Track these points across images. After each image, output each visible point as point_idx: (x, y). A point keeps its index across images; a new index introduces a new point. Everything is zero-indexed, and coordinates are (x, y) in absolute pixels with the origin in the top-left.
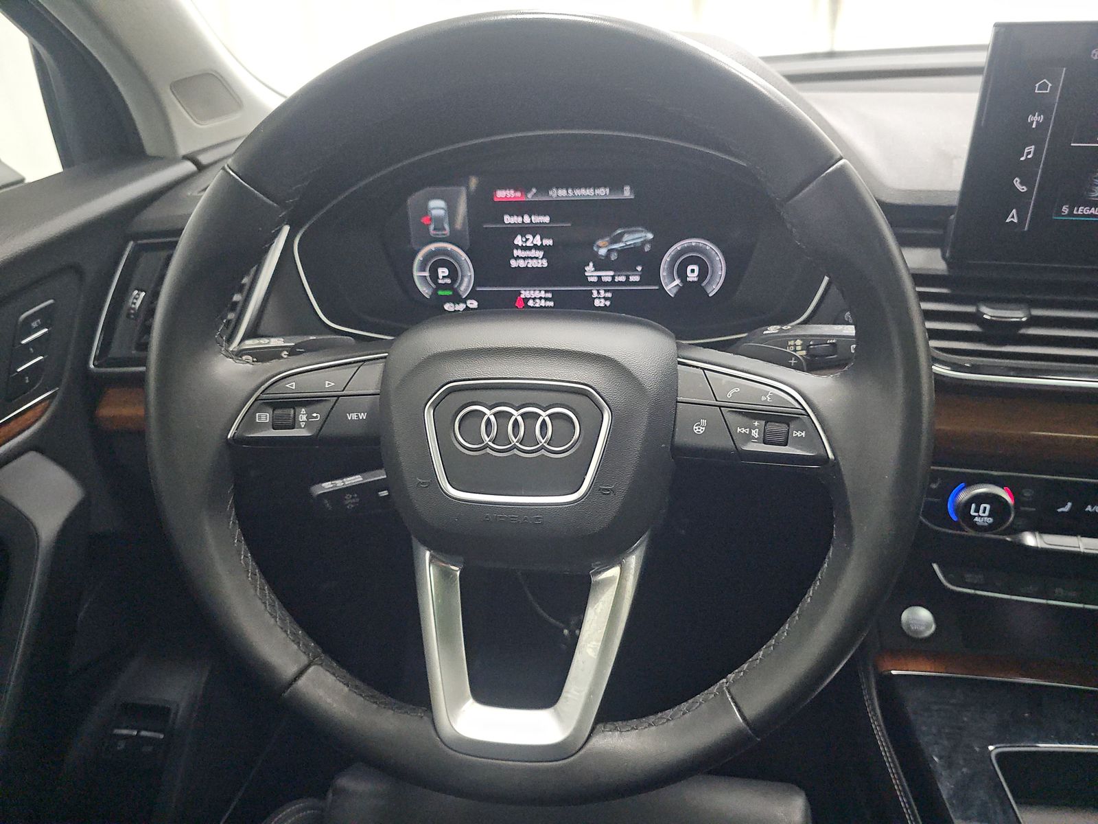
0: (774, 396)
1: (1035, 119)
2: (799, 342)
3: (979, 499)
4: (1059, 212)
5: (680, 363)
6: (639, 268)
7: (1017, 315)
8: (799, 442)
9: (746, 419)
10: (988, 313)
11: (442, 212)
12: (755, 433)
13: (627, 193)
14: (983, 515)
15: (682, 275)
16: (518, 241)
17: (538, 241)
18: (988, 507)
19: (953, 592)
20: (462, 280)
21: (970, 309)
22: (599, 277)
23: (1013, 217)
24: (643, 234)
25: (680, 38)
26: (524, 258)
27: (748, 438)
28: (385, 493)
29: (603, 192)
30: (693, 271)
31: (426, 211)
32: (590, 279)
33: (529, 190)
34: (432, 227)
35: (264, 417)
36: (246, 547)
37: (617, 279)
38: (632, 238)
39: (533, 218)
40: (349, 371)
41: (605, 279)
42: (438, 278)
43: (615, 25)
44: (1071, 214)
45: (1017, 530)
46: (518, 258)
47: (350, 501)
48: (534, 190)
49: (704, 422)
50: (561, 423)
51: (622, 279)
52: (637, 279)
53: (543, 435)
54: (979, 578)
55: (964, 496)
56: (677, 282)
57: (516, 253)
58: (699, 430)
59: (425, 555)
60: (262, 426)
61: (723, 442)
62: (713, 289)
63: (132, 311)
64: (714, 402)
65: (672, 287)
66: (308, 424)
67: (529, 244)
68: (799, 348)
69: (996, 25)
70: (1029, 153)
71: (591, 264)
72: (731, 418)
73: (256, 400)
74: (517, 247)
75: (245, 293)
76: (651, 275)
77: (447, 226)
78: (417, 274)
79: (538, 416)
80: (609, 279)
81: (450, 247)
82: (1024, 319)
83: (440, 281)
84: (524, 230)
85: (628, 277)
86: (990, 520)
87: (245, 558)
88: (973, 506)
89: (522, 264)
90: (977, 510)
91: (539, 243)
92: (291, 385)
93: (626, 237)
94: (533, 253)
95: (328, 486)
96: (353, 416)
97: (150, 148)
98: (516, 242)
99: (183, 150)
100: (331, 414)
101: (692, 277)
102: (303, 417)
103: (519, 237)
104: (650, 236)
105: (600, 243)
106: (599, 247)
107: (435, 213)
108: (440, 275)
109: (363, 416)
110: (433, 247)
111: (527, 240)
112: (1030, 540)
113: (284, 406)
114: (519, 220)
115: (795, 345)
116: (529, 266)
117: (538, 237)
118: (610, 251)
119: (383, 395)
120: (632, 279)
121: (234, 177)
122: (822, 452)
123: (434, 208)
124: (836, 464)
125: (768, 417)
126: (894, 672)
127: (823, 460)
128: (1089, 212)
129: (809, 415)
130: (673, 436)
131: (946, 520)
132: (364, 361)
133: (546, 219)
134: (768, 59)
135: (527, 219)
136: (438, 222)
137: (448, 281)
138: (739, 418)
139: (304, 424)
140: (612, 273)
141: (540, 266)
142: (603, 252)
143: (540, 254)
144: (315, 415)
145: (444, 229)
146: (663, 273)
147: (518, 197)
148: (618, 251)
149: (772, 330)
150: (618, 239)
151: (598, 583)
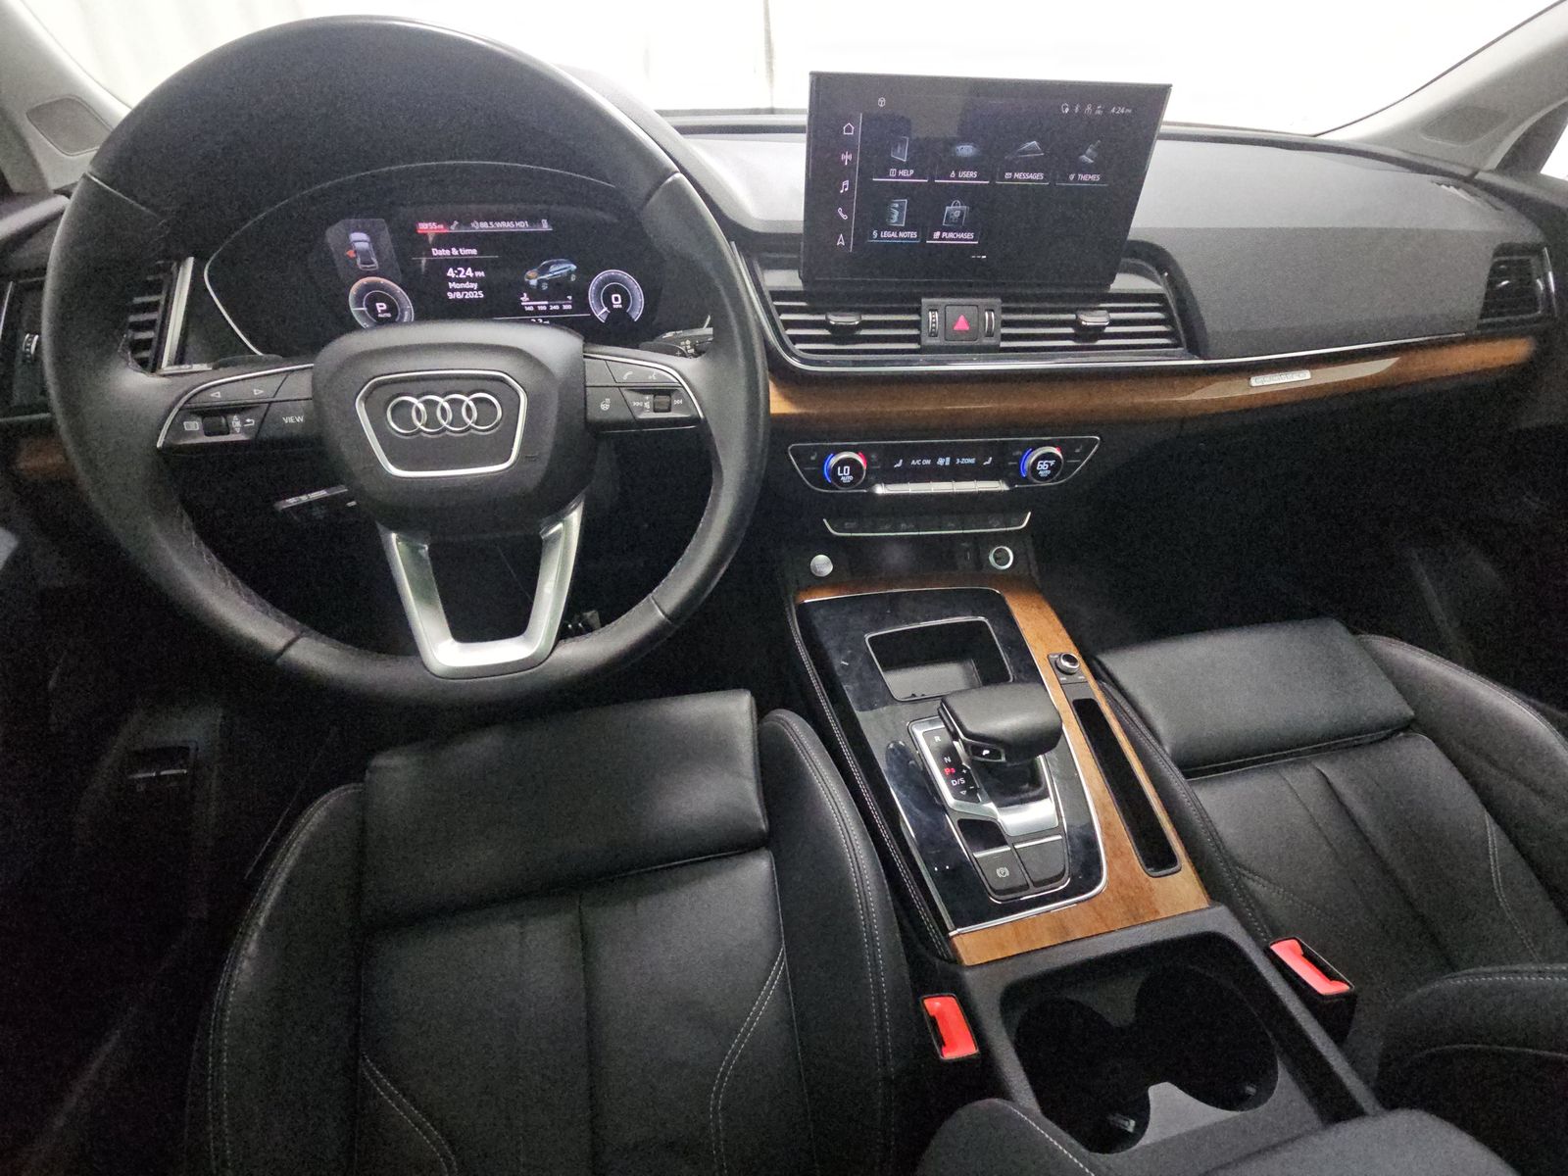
0: (658, 375)
1: (846, 157)
2: (688, 342)
3: (842, 463)
4: (871, 237)
5: (585, 357)
6: (570, 297)
7: (852, 320)
8: (679, 408)
9: (639, 396)
10: (834, 319)
11: (365, 246)
12: (647, 405)
13: (545, 226)
14: (846, 476)
15: (609, 304)
16: (451, 273)
17: (469, 272)
18: (848, 468)
19: (837, 537)
20: (403, 314)
21: (822, 318)
22: (535, 307)
23: (841, 242)
24: (567, 265)
25: (557, 69)
26: (461, 290)
27: (642, 409)
28: (353, 503)
29: (522, 226)
30: (616, 299)
31: (350, 245)
32: (527, 309)
33: (452, 224)
34: (359, 261)
35: (194, 425)
36: (208, 550)
37: (552, 308)
38: (561, 269)
39: (461, 250)
40: (278, 381)
41: (540, 308)
42: (378, 313)
43: (490, 46)
44: (879, 237)
45: (868, 484)
46: (453, 290)
47: (318, 513)
48: (456, 223)
49: (608, 400)
50: (484, 406)
51: (557, 307)
52: (569, 307)
53: (470, 416)
54: (853, 525)
55: (833, 461)
56: (605, 309)
57: (451, 285)
58: (605, 407)
59: (390, 539)
60: (191, 434)
61: (623, 415)
62: (636, 314)
63: (28, 356)
64: (615, 384)
65: (601, 314)
66: (244, 430)
67: (461, 276)
68: (689, 347)
69: (812, 74)
70: (845, 187)
71: (525, 295)
72: (628, 395)
73: (180, 410)
74: (451, 280)
75: (158, 328)
76: (582, 304)
77: (375, 260)
78: (353, 309)
79: (462, 402)
80: (545, 308)
81: (383, 281)
82: (857, 323)
83: (380, 315)
84: (456, 263)
85: (561, 306)
86: (851, 478)
87: (208, 559)
88: (839, 469)
89: (459, 295)
90: (842, 472)
91: (471, 275)
92: (217, 395)
93: (552, 268)
94: (467, 285)
95: (292, 501)
96: (289, 420)
97: (16, 185)
98: (448, 274)
99: (53, 185)
100: (266, 420)
101: (617, 305)
102: (236, 422)
103: (451, 270)
104: (574, 267)
105: (530, 274)
106: (529, 278)
107: (358, 245)
108: (379, 309)
109: (300, 419)
110: (364, 281)
111: (460, 272)
112: (880, 490)
113: (215, 415)
114: (448, 252)
115: (686, 345)
116: (466, 297)
117: (469, 269)
118: (540, 282)
119: (315, 397)
120: (565, 307)
121: (96, 183)
122: (696, 414)
123: (355, 241)
124: (705, 420)
125: (656, 392)
126: (806, 601)
127: (695, 420)
128: (890, 236)
129: (683, 387)
130: (586, 413)
131: (823, 483)
132: (292, 371)
133: (474, 252)
134: (662, 113)
135: (455, 251)
136: (364, 254)
137: (389, 315)
138: (635, 395)
139: (239, 429)
140: (546, 303)
141: (476, 297)
142: (533, 282)
143: (475, 286)
144: (248, 420)
145: (373, 263)
146: (592, 302)
147: (440, 229)
148: (549, 281)
149: (669, 335)
150: (545, 270)
151: (547, 540)
